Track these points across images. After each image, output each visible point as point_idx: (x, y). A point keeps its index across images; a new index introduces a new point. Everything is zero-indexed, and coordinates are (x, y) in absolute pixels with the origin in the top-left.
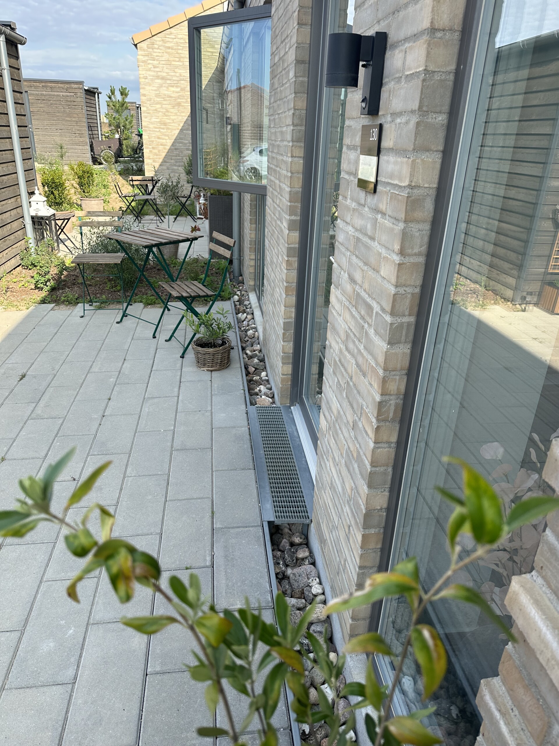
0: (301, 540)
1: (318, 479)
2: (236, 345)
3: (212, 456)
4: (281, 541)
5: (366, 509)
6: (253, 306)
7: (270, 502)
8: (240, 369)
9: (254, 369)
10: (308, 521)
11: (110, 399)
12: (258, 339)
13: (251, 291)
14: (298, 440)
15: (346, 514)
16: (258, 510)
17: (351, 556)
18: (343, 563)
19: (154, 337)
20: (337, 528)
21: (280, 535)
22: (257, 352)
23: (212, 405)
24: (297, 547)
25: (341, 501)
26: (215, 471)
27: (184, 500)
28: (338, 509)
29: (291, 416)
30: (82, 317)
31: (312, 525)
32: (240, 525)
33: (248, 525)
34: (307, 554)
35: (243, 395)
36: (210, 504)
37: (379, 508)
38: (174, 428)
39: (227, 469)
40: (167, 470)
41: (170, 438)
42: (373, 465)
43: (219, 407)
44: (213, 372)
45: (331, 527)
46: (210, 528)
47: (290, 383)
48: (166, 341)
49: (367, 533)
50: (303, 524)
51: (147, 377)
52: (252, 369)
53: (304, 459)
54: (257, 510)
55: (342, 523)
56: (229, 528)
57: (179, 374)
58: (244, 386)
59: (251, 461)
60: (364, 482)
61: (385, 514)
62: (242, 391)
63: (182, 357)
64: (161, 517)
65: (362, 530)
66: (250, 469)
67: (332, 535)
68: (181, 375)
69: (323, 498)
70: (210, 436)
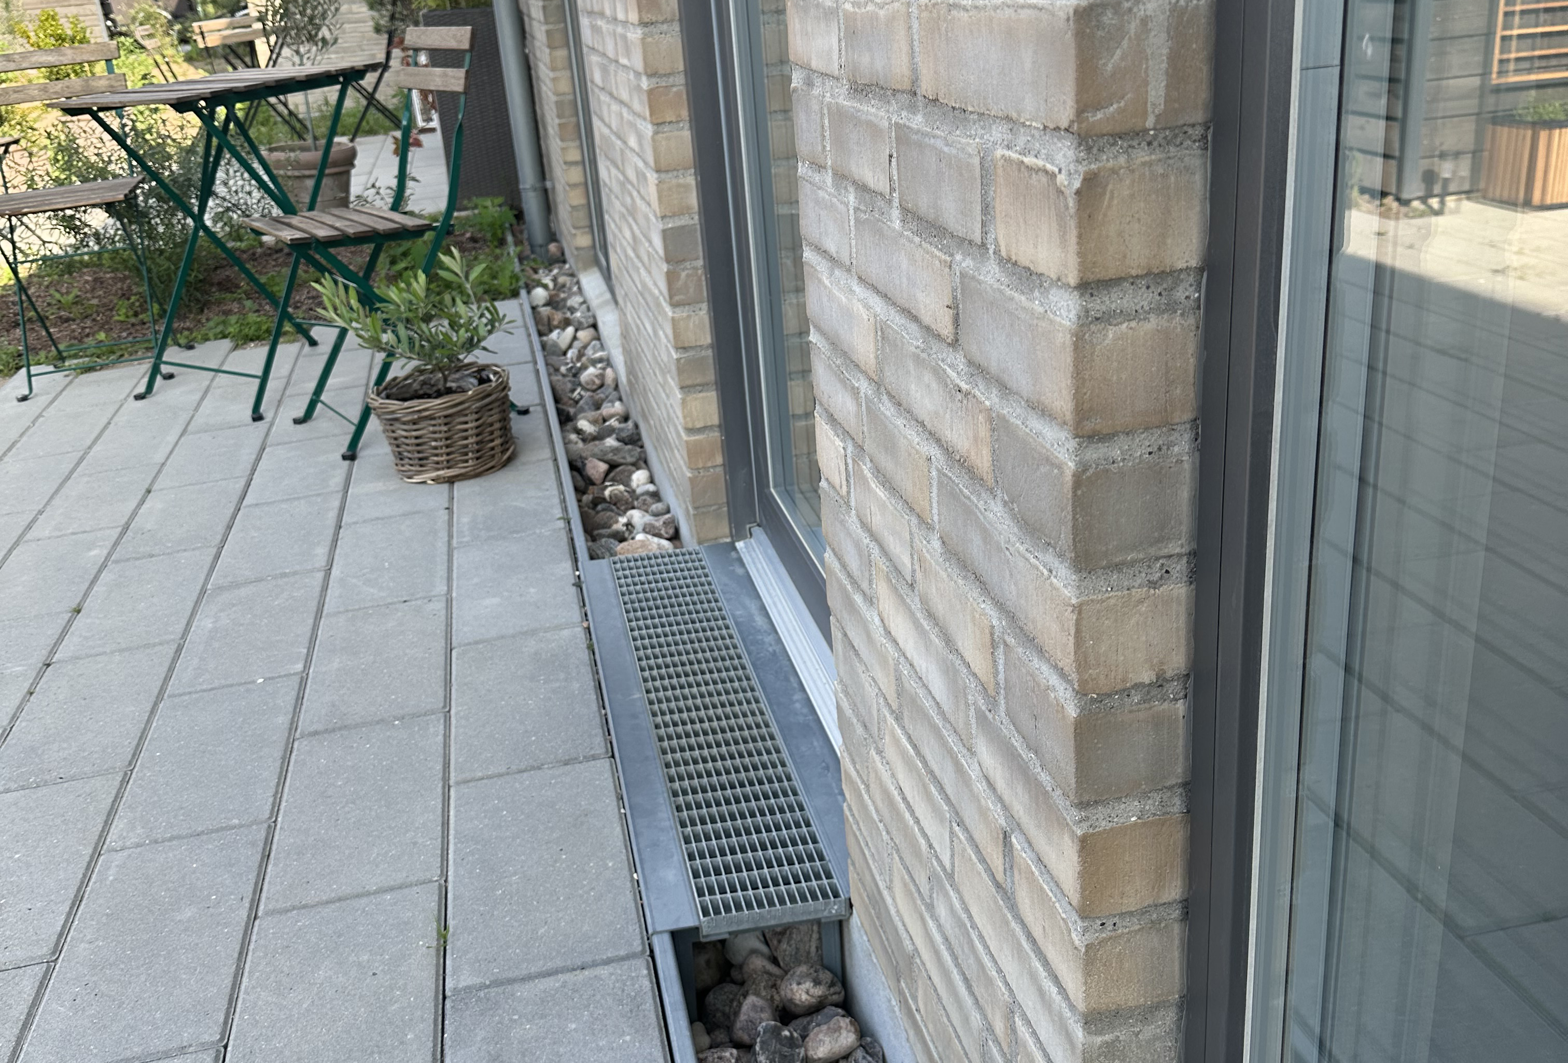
0: (818, 991)
1: (849, 712)
2: (537, 401)
3: (447, 736)
4: (740, 1005)
5: (1081, 693)
6: (594, 303)
7: (677, 858)
8: (551, 464)
9: (603, 467)
10: (835, 909)
11: (79, 611)
12: (616, 388)
13: (586, 268)
14: (769, 639)
15: (980, 787)
16: (630, 896)
17: (1033, 976)
18: (999, 1026)
19: (257, 417)
20: (951, 876)
21: (734, 988)
22: (613, 422)
23: (449, 579)
24: (805, 1021)
25: (951, 740)
26: (458, 783)
27: (327, 902)
28: (942, 789)
29: (740, 571)
30: (24, 399)
31: (856, 921)
32: (559, 963)
33: (588, 959)
34: (847, 1038)
35: (564, 536)
36: (434, 905)
37: (1147, 677)
38: (307, 666)
39: (503, 769)
40: (268, 807)
41: (287, 699)
42: (1089, 426)
43: (476, 580)
44: (457, 485)
45: (925, 888)
46: (431, 994)
47: (719, 460)
48: (297, 422)
49: (1104, 825)
50: (818, 922)
51: (221, 529)
52: (597, 468)
53: (798, 696)
54: (627, 898)
55: (971, 839)
56: (511, 981)
57: (336, 504)
58: (565, 509)
59: (598, 731)
60: (1050, 558)
61: (1181, 707)
62: (561, 524)
63: (351, 456)
64: (228, 982)
65: (1073, 815)
66: (594, 758)
67: (936, 919)
68: (342, 509)
69: (879, 778)
70: (440, 673)
